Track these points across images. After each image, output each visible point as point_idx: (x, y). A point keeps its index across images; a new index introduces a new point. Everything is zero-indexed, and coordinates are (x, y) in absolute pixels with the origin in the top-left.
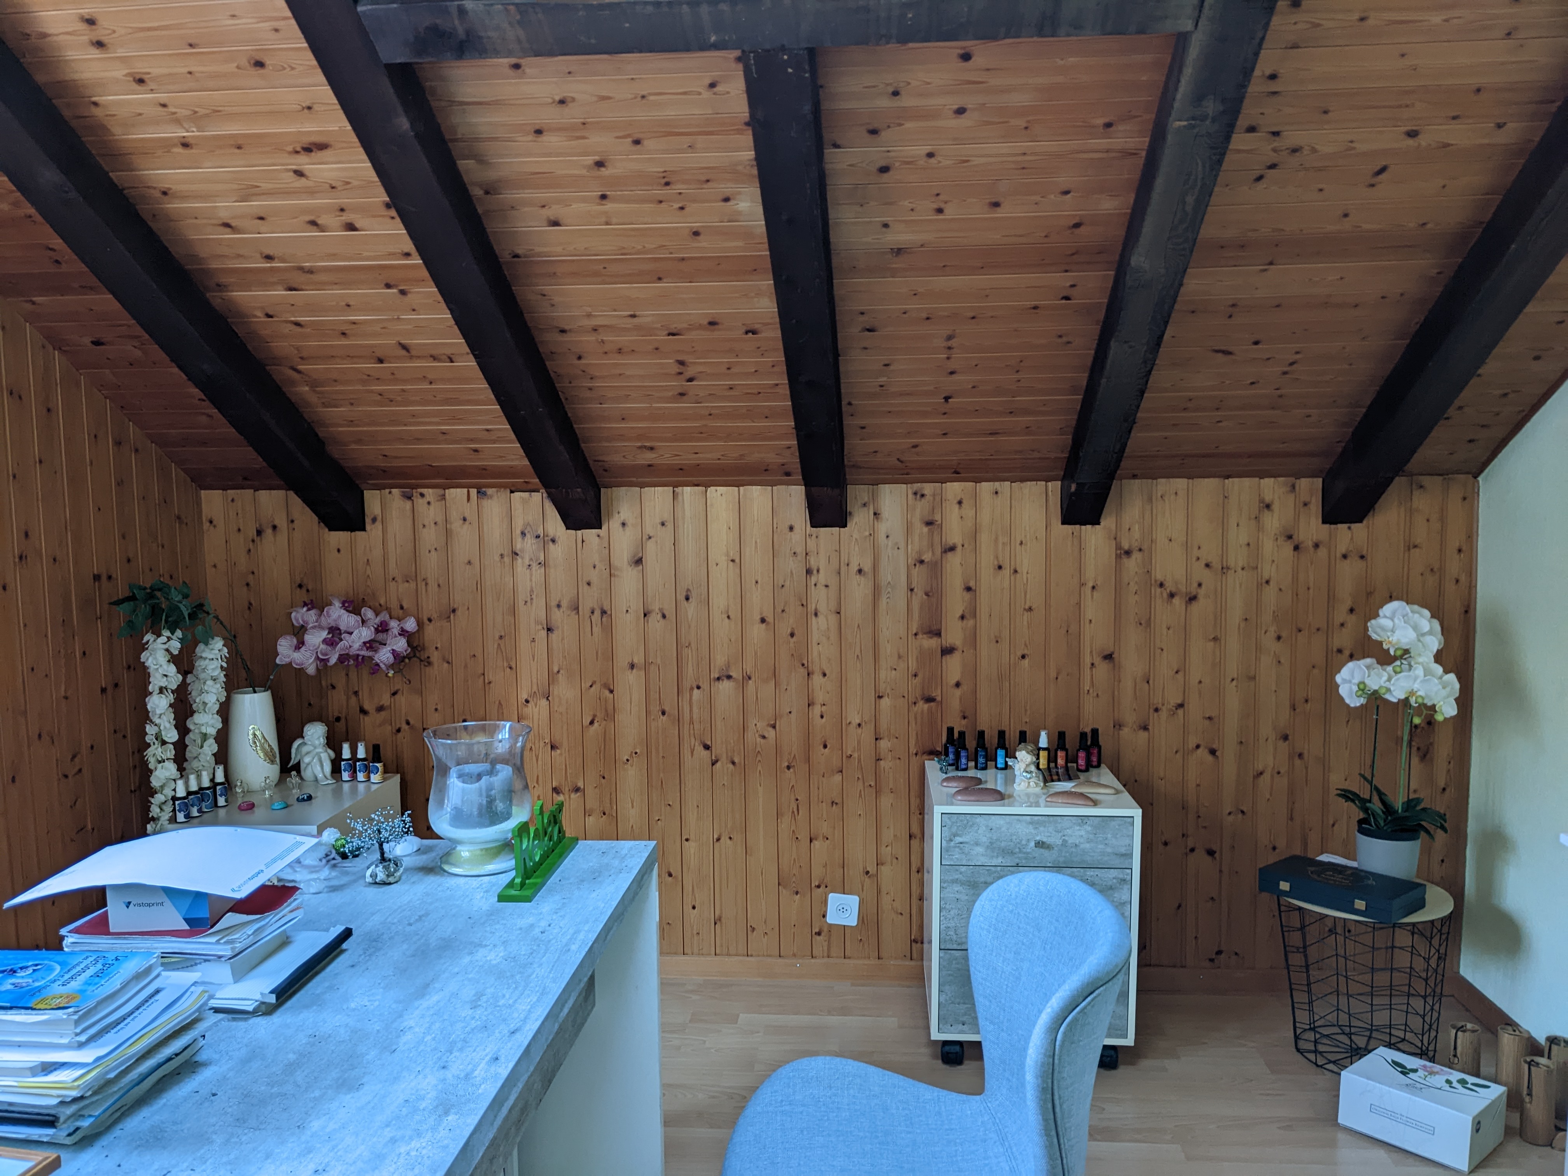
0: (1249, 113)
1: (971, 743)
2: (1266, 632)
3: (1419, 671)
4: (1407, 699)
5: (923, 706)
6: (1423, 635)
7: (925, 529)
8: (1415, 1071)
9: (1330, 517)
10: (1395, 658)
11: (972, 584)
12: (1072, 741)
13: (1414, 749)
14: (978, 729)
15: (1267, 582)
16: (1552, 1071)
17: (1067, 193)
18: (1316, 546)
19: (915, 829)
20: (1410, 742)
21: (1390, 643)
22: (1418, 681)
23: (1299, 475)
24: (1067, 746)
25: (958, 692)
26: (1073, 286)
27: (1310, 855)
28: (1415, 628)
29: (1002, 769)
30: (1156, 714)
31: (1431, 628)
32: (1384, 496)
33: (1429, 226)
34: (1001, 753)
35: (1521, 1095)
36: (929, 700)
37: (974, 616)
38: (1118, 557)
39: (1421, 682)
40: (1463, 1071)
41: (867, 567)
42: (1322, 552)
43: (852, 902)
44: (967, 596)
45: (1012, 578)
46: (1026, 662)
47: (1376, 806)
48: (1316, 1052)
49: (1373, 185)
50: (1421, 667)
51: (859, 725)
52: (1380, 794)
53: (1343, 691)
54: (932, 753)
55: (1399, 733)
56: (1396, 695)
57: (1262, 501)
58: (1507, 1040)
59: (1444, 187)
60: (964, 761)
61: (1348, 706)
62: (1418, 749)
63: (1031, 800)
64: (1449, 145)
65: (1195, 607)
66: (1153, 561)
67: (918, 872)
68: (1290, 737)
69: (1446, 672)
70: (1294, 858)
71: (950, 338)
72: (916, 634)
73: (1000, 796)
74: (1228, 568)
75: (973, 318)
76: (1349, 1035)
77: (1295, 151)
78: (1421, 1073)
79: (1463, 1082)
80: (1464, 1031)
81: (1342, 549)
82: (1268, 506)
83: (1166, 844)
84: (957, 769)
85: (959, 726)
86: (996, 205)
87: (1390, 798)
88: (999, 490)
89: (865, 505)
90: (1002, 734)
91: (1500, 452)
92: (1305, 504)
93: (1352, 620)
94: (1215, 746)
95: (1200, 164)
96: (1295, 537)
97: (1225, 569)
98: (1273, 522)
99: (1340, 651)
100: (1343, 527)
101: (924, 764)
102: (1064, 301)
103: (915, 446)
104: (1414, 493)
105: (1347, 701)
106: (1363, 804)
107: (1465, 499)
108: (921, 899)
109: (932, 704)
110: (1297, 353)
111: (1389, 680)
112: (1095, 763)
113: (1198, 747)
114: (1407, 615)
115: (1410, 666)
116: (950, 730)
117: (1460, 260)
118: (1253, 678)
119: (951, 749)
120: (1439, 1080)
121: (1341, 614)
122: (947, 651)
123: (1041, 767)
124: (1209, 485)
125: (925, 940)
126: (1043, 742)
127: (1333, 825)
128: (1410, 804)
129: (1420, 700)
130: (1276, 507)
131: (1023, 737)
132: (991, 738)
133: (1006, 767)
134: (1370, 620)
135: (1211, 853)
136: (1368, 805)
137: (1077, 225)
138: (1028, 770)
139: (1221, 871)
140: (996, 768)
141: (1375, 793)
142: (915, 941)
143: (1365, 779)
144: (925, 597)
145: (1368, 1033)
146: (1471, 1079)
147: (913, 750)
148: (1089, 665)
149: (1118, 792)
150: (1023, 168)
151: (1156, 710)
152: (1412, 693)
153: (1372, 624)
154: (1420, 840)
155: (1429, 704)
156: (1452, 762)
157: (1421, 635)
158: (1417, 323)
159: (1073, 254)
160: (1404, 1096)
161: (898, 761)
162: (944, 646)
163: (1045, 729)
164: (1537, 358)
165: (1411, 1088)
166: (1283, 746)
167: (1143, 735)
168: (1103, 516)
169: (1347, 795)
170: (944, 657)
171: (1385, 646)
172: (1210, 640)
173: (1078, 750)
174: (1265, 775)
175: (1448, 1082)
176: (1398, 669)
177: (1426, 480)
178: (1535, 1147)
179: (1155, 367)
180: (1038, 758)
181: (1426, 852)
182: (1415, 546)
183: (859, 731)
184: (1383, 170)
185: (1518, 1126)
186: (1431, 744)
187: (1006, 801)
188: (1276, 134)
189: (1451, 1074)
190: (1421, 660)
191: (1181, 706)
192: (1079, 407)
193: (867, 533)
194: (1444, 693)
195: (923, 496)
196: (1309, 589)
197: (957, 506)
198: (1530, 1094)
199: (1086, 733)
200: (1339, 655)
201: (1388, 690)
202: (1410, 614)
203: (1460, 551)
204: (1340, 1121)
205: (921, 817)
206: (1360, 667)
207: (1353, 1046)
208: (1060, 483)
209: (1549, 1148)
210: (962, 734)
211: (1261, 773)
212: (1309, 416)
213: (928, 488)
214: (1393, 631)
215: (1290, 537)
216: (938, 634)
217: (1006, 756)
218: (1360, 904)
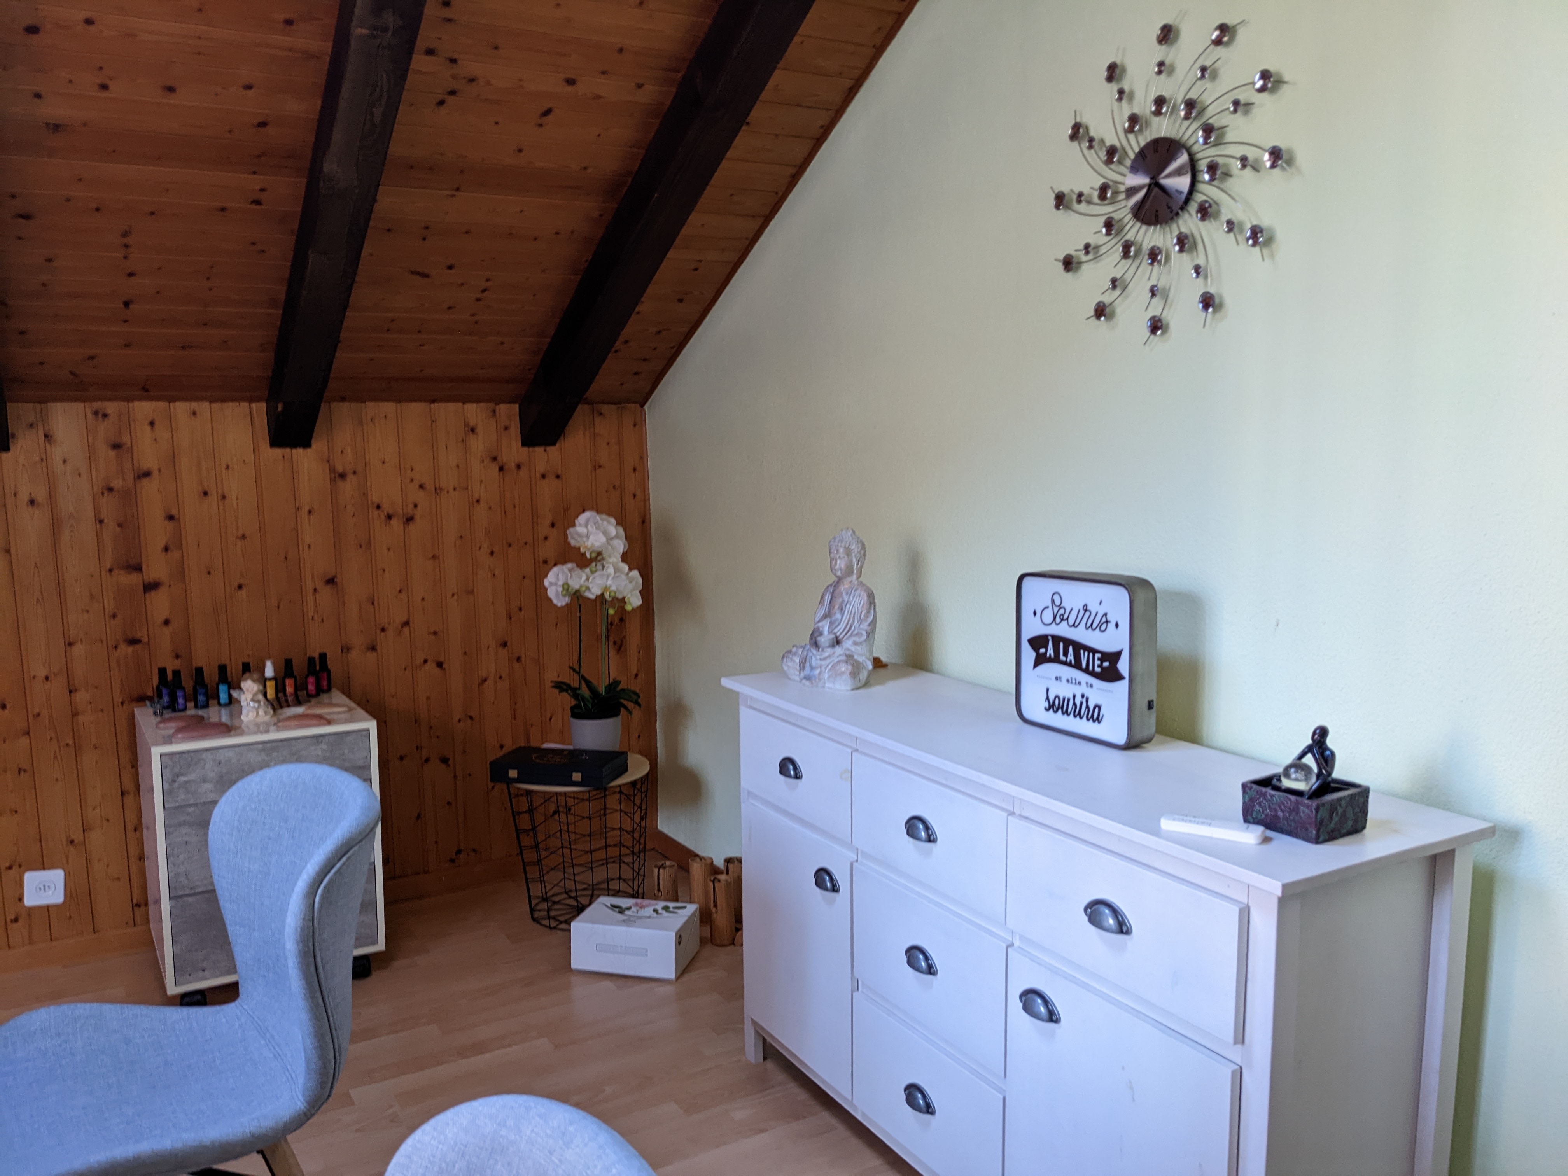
0: (426, 36)
1: (188, 683)
2: (480, 549)
3: (611, 570)
4: (603, 595)
5: (126, 650)
6: (612, 539)
7: (112, 454)
8: (629, 908)
9: (528, 441)
10: (591, 560)
11: (174, 512)
12: (299, 666)
13: (611, 643)
14: (194, 665)
15: (478, 501)
16: (730, 883)
17: (249, 87)
18: (519, 467)
19: (128, 784)
20: (608, 638)
21: (586, 547)
22: (610, 578)
23: (498, 401)
24: (295, 673)
25: (167, 631)
26: (262, 190)
27: (534, 744)
28: (605, 533)
29: (226, 705)
30: (382, 634)
31: (617, 533)
32: (571, 422)
33: (590, 170)
34: (223, 688)
35: (709, 909)
36: (134, 642)
37: (180, 546)
38: (333, 481)
39: (613, 578)
40: (666, 900)
41: (41, 495)
42: (524, 473)
43: (56, 877)
44: (170, 525)
45: (220, 504)
46: (243, 593)
47: (585, 692)
48: (549, 917)
49: (541, 125)
50: (611, 566)
51: (47, 678)
52: (588, 683)
53: (551, 593)
54: (141, 699)
55: (599, 631)
56: (594, 592)
57: (466, 425)
58: (696, 868)
59: (599, 135)
60: (181, 701)
61: (555, 606)
62: (615, 643)
63: (261, 728)
64: (600, 97)
65: (412, 526)
66: (369, 483)
67: (135, 830)
68: (508, 644)
69: (631, 569)
70: (520, 749)
71: (125, 234)
72: (111, 570)
73: (227, 729)
74: (441, 489)
75: (152, 213)
76: (575, 898)
77: (472, 80)
78: (634, 909)
79: (666, 908)
80: (664, 868)
81: (541, 468)
82: (473, 430)
83: (401, 758)
84: (174, 710)
85: (171, 665)
86: (171, 89)
87: (595, 682)
88: (197, 410)
89: (31, 425)
90: (222, 669)
91: (659, 383)
92: (506, 428)
93: (553, 533)
94: (441, 659)
95: (385, 76)
96: (499, 458)
97: (437, 490)
98: (478, 445)
99: (545, 562)
100: (539, 450)
101: (133, 712)
102: (254, 206)
103: (91, 358)
104: (595, 419)
105: (555, 601)
106: (574, 692)
107: (635, 425)
108: (141, 858)
109: (137, 646)
110: (488, 280)
111: (588, 579)
112: (325, 688)
113: (425, 661)
114: (598, 522)
115: (603, 567)
116: (162, 672)
117: (615, 206)
118: (471, 592)
119: (165, 691)
120: (648, 911)
121: (544, 529)
122: (151, 587)
123: (269, 697)
124: (416, 408)
125: (150, 899)
126: (269, 672)
127: (550, 719)
128: (613, 686)
129: (613, 594)
130: (479, 430)
131: (246, 668)
132: (211, 675)
133: (231, 700)
134: (568, 528)
135: (445, 760)
136: (578, 692)
137: (263, 124)
138: (256, 698)
139: (455, 776)
140: (219, 704)
141: (583, 683)
142: (138, 905)
143: (574, 670)
144: (118, 529)
145: (590, 892)
146: (671, 905)
147: (118, 699)
148: (311, 591)
149: (350, 710)
150: (199, 53)
151: (383, 630)
152: (606, 589)
153: (571, 531)
154: (620, 717)
155: (620, 597)
156: (641, 652)
157: (610, 539)
158: (586, 261)
159: (260, 156)
160: (622, 929)
161: (100, 714)
162: (146, 581)
163: (269, 658)
164: (680, 301)
165: (628, 922)
166: (503, 652)
167: (372, 656)
168: (313, 439)
169: (560, 686)
170: (148, 595)
171: (582, 550)
172: (430, 559)
173: (307, 676)
174: (488, 681)
175: (656, 911)
176: (594, 569)
177: (605, 408)
178: (721, 948)
179: (355, 285)
180: (265, 687)
181: (626, 728)
182: (600, 467)
183: (48, 685)
184: (548, 112)
185: (709, 935)
186: (624, 637)
187: (232, 733)
188: (453, 61)
189: (657, 904)
190: (611, 560)
191: (407, 623)
192: (279, 323)
193: (38, 458)
194: (631, 586)
195: (105, 416)
196: (515, 507)
197: (148, 428)
198: (716, 906)
199: (314, 659)
200: (545, 565)
201: (588, 588)
202: (600, 522)
203: (635, 470)
204: (572, 966)
205: (134, 770)
206: (563, 572)
207: (580, 905)
208: (264, 404)
209: (732, 946)
210: (177, 673)
211: (485, 680)
212: (502, 343)
213: (112, 407)
214: (588, 537)
215: (495, 459)
216: (138, 568)
217: (229, 688)
218: (577, 777)
